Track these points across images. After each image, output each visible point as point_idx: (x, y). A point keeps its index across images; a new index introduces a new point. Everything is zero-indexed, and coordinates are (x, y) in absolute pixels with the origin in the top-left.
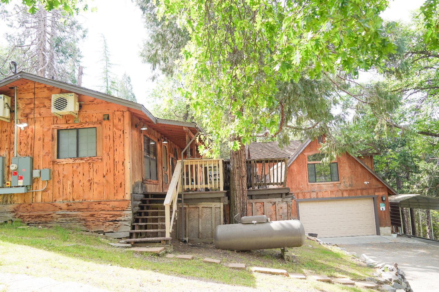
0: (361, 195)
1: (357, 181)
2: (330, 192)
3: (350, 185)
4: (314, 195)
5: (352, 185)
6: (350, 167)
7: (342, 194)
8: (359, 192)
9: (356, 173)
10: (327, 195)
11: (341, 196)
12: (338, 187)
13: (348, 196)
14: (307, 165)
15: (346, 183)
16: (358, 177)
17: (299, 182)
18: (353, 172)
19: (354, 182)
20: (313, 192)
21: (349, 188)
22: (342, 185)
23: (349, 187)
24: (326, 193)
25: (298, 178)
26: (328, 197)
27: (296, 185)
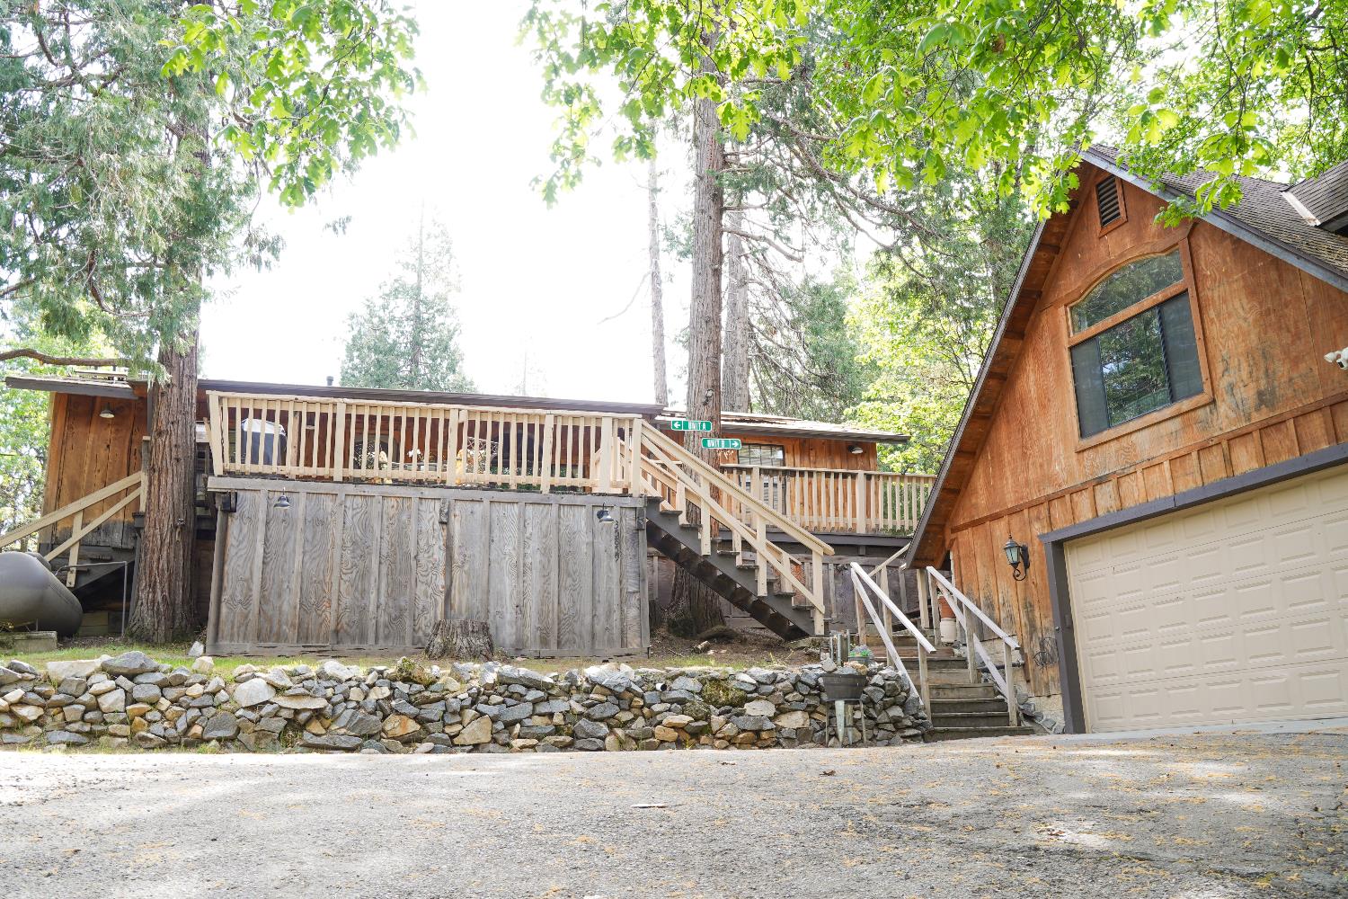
0: (1325, 446)
1: (1296, 362)
2: (1166, 464)
3: (1263, 399)
4: (1106, 498)
5: (1273, 393)
6: (1252, 293)
7: (1228, 461)
8: (1317, 424)
9: (1290, 312)
10: (1159, 487)
11: (1224, 475)
12: (1206, 425)
13: (1255, 465)
14: (1066, 354)
15: (1241, 393)
16: (1297, 336)
17: (1050, 447)
18: (1268, 312)
19: (1282, 369)
20: (1101, 481)
21: (1257, 417)
22: (1223, 408)
23: (1258, 409)
24: (1155, 475)
25: (1044, 431)
26: (1163, 495)
27: (1041, 466)
